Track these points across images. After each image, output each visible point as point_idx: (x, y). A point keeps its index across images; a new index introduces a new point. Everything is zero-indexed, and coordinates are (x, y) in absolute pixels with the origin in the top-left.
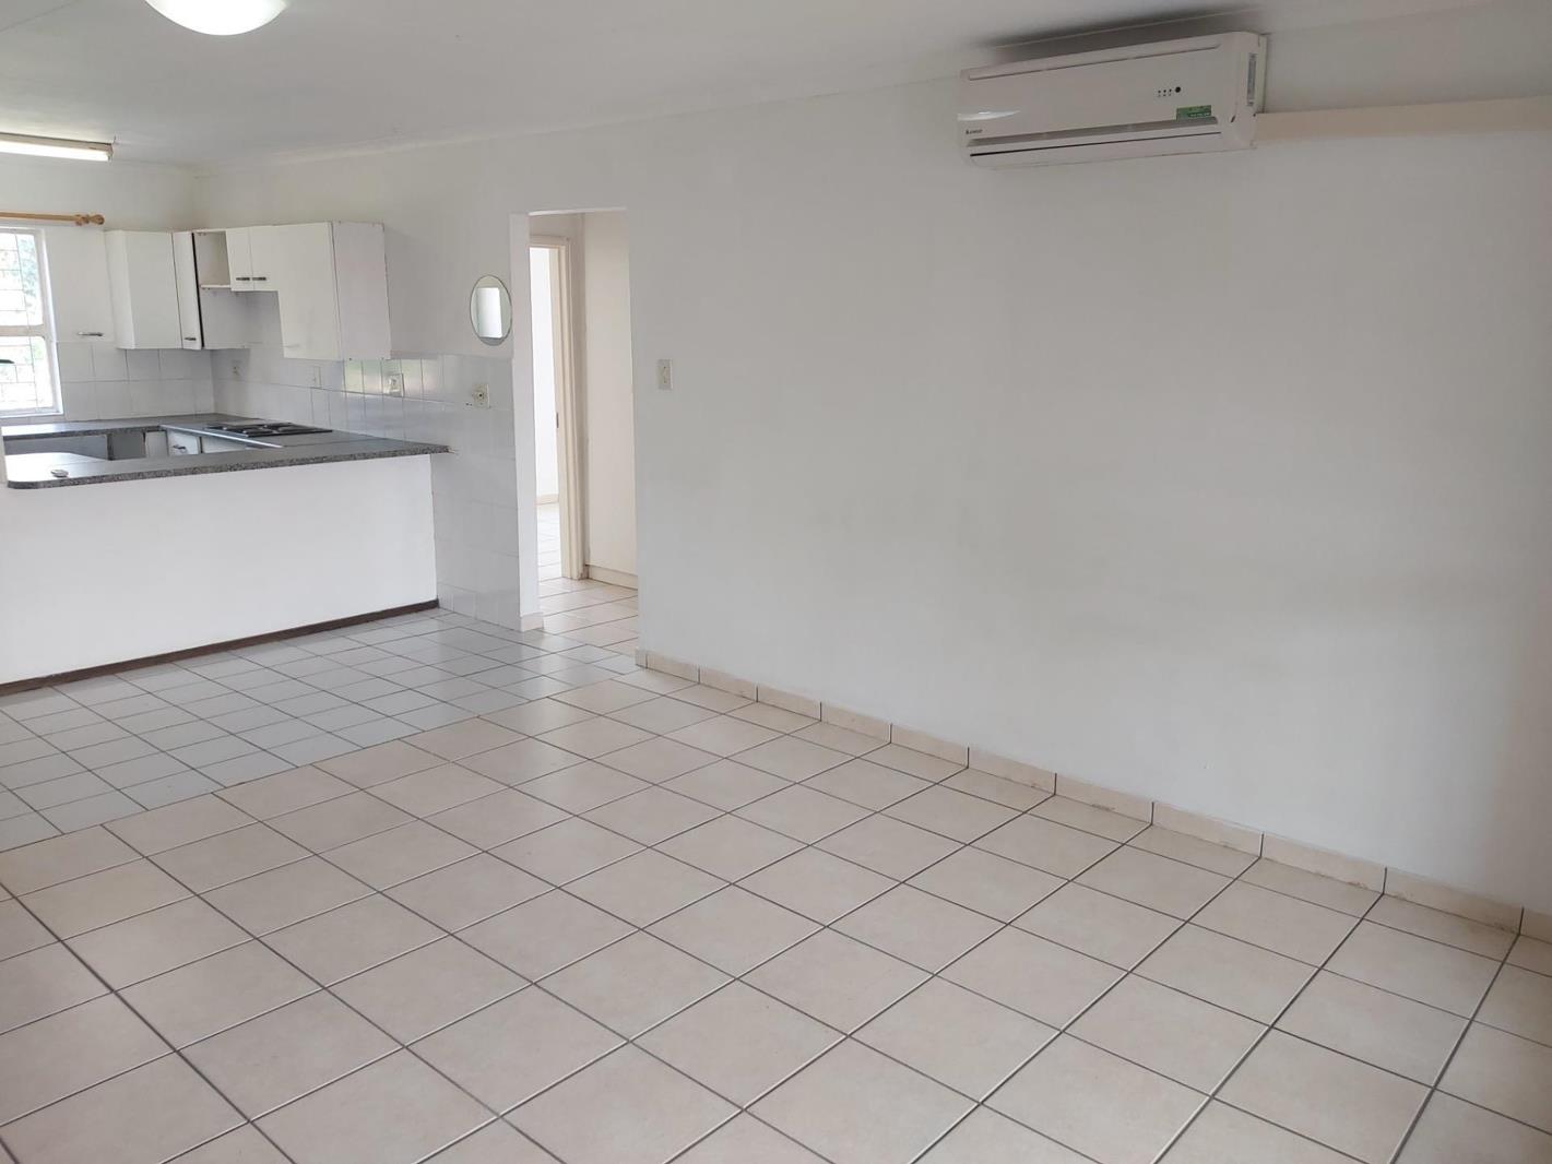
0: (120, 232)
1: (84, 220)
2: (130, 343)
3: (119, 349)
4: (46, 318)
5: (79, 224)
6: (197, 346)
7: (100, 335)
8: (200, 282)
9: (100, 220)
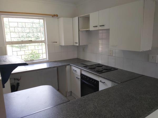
0: (62, 18)
1: (54, 16)
2: (63, 44)
3: (60, 45)
4: (45, 39)
5: (53, 17)
6: (78, 45)
7: (56, 42)
8: (79, 29)
9: (57, 16)
